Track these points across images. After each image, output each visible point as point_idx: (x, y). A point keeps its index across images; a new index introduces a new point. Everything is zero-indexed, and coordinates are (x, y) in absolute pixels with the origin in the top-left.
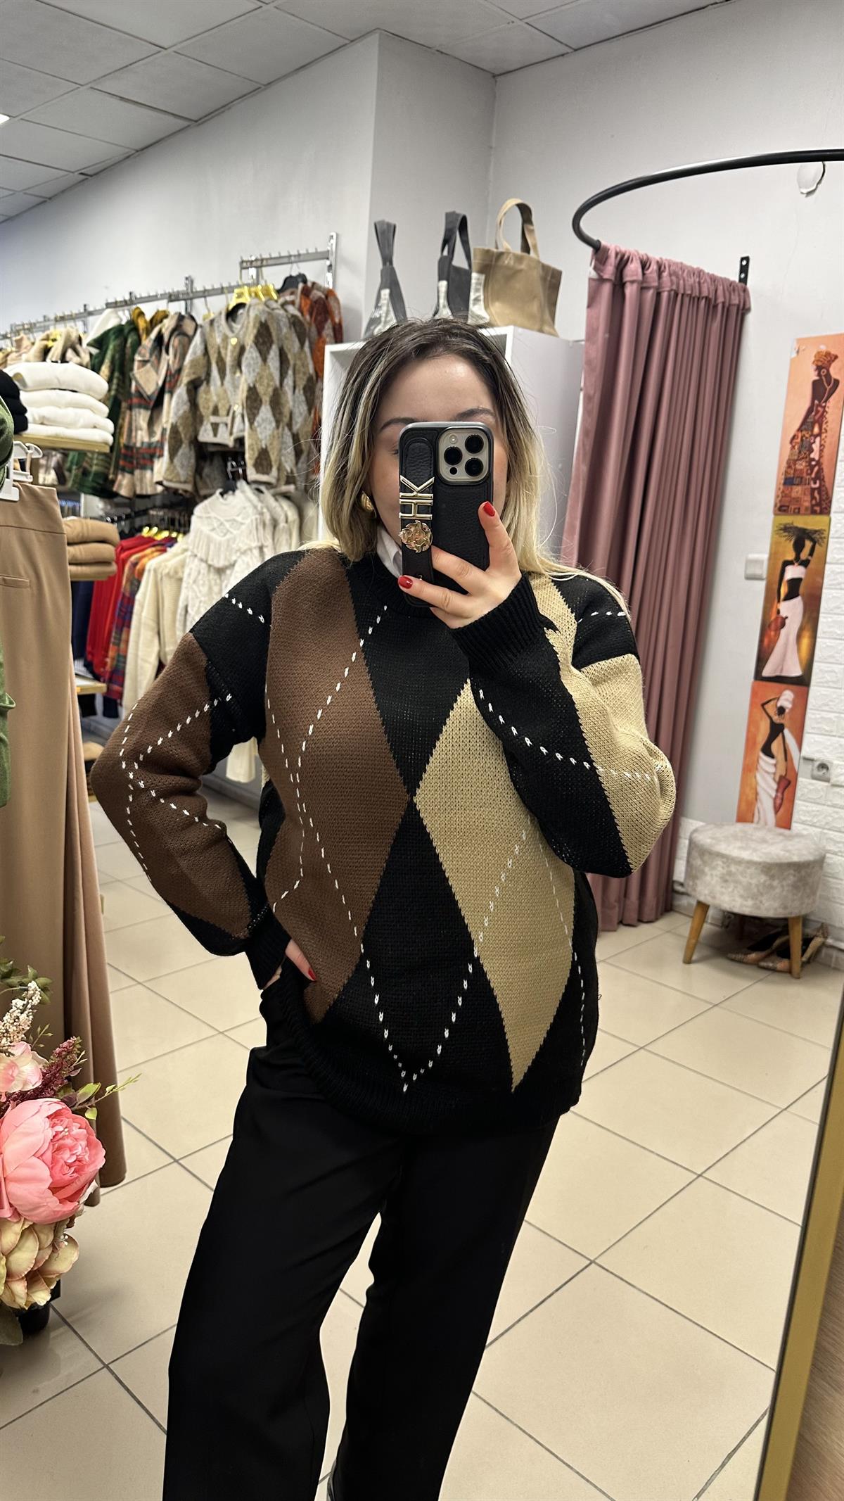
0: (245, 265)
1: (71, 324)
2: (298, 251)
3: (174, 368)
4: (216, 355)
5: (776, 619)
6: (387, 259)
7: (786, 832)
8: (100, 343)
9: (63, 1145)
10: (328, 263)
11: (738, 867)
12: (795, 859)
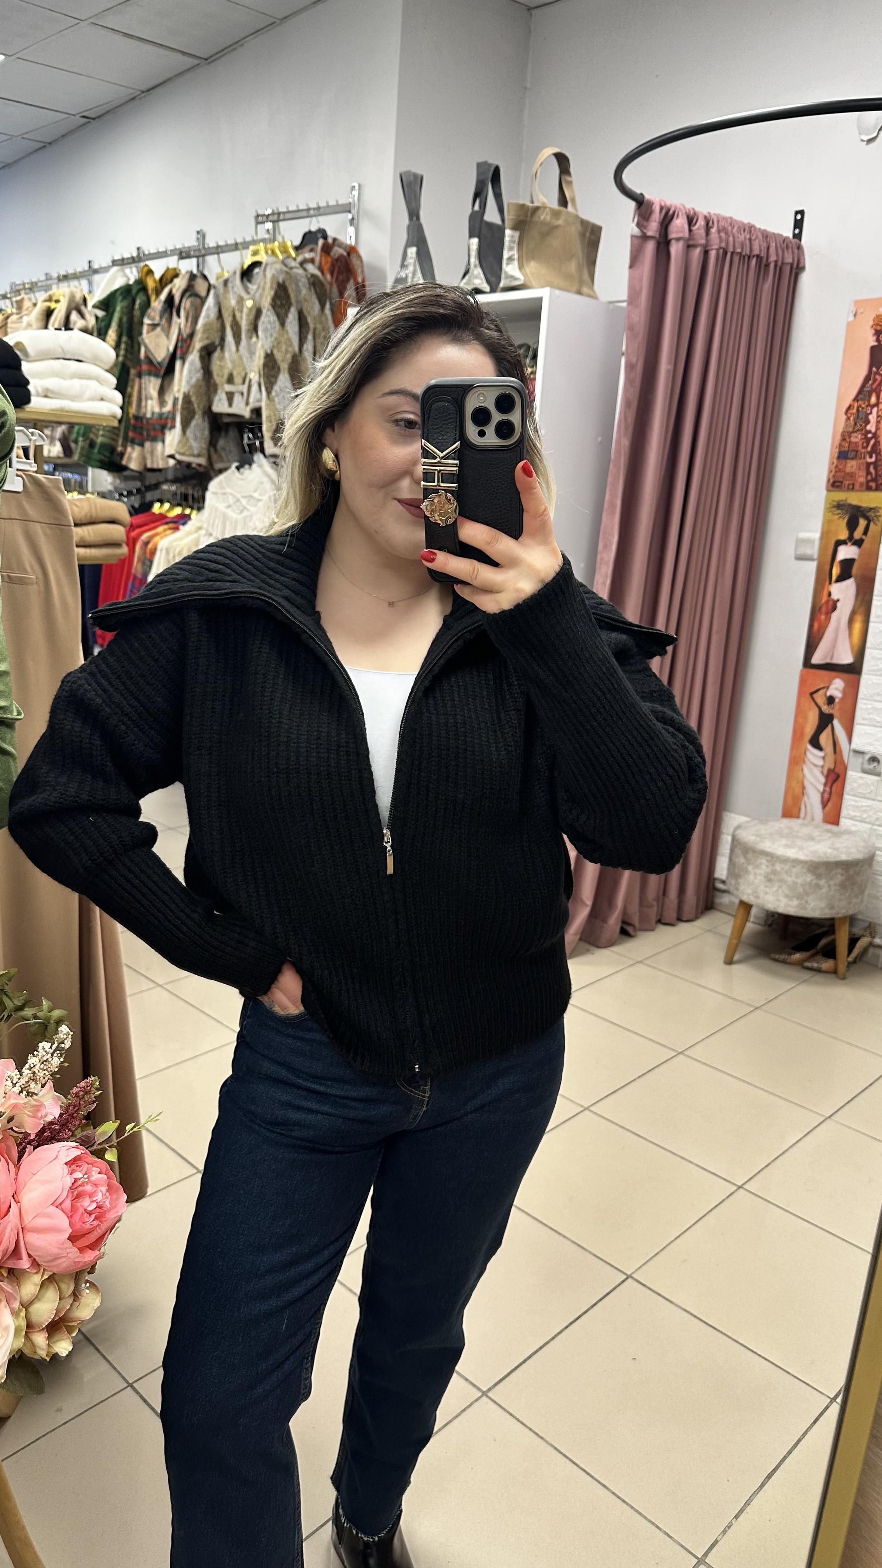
0: (260, 219)
1: (74, 283)
2: (318, 204)
3: (186, 332)
4: (230, 319)
5: (827, 602)
6: (414, 214)
7: (834, 828)
8: (106, 304)
9: (83, 1191)
10: (350, 216)
11: (783, 866)
12: (844, 857)
